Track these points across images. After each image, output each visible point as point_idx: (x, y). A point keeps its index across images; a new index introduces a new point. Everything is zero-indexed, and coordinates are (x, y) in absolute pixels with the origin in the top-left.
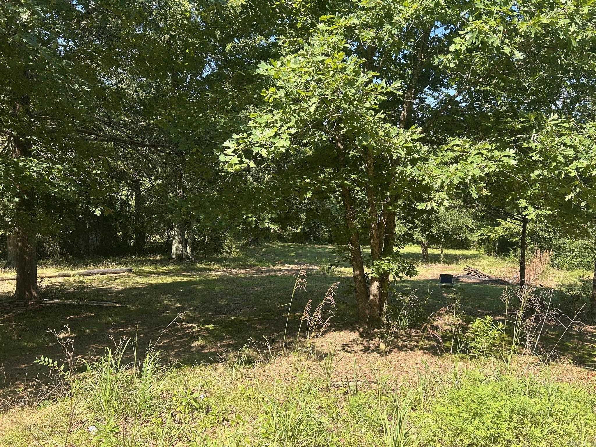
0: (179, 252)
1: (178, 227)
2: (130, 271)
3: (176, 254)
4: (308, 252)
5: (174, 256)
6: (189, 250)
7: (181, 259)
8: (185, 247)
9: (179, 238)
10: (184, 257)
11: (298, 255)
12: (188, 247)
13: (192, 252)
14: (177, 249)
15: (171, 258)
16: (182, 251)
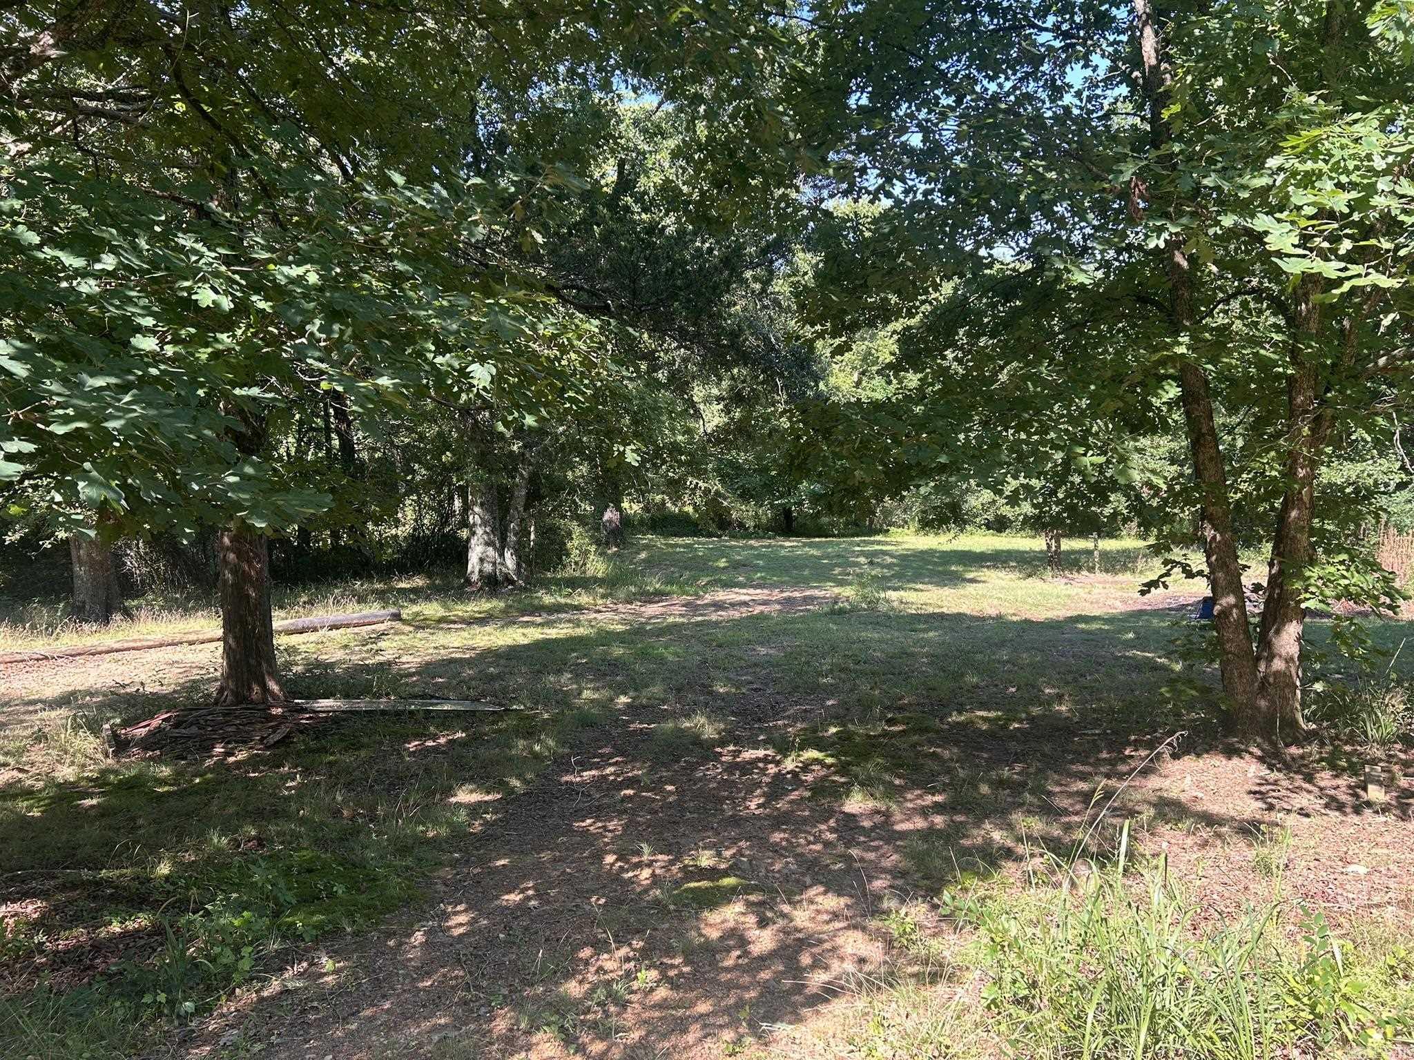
0: (488, 568)
1: (482, 505)
2: (397, 617)
3: (480, 571)
4: (759, 557)
5: (475, 577)
6: (510, 561)
7: (493, 584)
8: (502, 555)
9: (485, 532)
10: (500, 578)
11: (736, 566)
12: (508, 555)
13: (518, 565)
14: (482, 560)
15: (468, 582)
16: (494, 564)
